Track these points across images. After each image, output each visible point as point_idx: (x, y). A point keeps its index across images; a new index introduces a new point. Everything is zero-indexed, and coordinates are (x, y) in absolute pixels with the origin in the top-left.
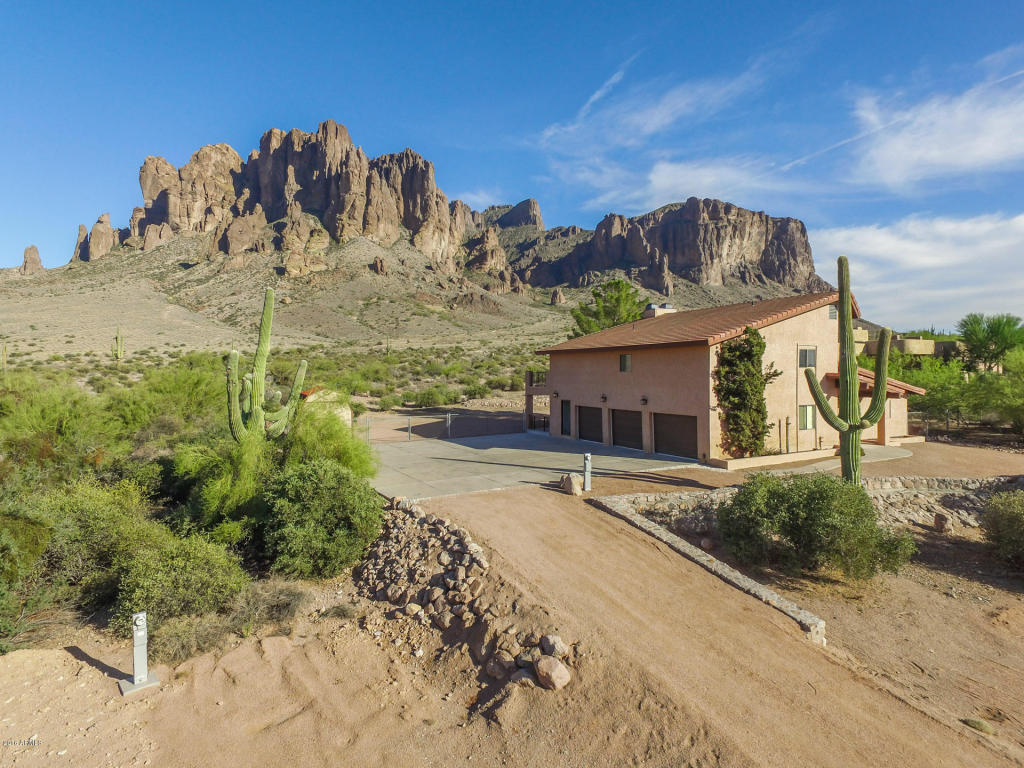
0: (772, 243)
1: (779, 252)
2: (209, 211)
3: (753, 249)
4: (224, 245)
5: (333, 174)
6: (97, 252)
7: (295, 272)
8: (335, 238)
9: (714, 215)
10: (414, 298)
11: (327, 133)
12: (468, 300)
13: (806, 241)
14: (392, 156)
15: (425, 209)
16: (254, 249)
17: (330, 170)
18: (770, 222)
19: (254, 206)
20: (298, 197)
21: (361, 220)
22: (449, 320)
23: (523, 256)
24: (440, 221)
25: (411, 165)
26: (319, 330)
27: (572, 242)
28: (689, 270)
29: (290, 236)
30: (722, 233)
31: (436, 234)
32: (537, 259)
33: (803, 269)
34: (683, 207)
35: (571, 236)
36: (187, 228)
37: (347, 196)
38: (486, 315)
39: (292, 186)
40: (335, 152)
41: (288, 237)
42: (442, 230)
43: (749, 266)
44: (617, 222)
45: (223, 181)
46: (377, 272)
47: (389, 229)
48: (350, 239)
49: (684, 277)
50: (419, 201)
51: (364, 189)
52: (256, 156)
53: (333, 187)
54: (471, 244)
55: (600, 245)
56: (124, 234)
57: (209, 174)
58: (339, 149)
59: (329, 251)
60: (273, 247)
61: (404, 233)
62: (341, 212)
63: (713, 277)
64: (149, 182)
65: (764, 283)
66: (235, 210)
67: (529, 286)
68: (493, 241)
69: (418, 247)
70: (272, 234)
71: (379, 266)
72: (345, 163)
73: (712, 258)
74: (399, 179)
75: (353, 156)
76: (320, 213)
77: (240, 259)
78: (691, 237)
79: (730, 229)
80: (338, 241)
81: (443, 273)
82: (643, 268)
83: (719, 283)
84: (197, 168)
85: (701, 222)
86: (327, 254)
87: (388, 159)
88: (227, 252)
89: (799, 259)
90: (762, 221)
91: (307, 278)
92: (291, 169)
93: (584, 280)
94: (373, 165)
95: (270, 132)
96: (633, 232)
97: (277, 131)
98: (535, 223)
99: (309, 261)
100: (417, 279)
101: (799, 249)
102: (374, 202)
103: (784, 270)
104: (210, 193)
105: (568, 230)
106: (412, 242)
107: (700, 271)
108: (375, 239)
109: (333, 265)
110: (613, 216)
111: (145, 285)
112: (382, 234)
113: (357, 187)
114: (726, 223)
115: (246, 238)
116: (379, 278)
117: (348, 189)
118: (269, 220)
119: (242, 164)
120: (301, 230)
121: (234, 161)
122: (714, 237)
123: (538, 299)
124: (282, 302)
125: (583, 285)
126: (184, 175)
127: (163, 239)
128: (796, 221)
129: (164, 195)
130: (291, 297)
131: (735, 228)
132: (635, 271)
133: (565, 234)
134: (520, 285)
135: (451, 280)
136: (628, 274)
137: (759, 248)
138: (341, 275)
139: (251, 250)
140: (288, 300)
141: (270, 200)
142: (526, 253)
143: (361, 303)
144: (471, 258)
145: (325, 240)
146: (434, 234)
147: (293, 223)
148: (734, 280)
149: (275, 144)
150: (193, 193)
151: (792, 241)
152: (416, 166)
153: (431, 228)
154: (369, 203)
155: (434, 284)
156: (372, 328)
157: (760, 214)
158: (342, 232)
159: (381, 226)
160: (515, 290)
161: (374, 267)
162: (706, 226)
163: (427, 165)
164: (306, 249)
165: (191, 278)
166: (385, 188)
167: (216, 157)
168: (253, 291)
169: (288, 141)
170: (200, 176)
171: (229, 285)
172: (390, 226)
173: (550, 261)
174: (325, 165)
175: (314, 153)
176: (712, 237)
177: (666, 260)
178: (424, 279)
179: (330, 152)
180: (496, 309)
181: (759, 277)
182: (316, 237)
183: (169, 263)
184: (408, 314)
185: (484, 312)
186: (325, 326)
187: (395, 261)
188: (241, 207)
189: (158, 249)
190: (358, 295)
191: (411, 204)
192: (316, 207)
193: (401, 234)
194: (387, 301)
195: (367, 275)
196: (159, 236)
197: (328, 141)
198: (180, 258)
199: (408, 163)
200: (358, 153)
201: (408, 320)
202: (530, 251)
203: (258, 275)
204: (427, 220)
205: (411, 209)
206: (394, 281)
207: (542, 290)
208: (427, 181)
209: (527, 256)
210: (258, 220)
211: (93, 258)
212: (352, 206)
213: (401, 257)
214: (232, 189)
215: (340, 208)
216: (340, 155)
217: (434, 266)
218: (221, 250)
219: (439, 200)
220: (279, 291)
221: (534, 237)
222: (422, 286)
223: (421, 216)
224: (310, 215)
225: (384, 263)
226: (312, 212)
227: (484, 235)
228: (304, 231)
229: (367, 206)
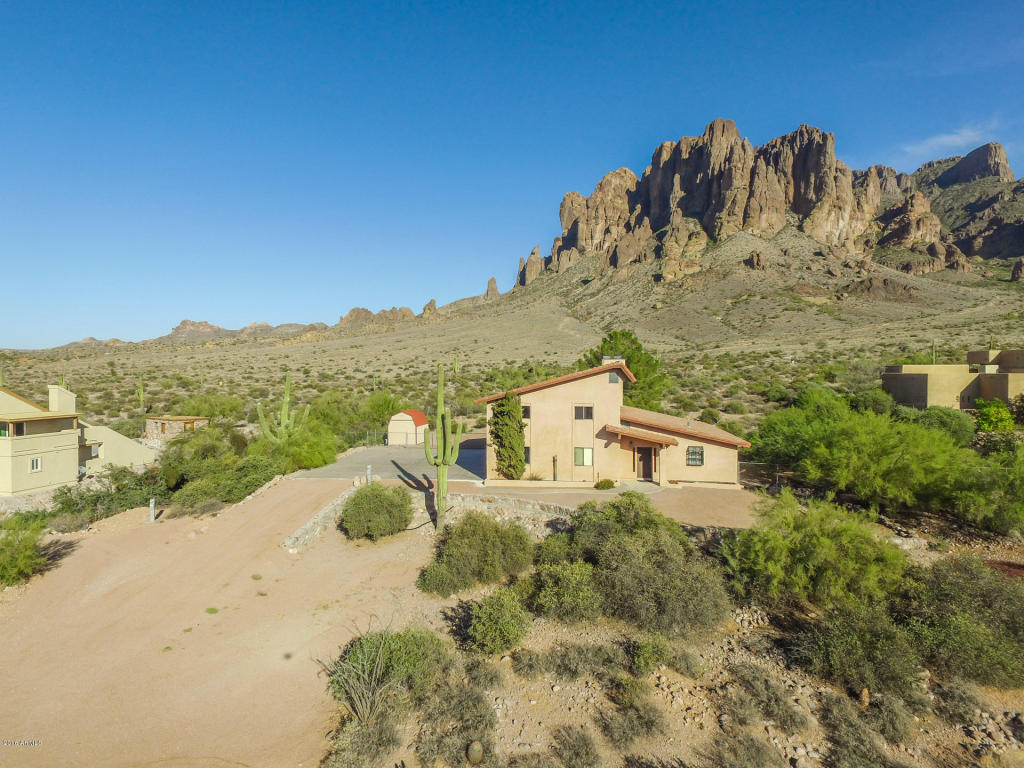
2: (607, 231)
4: (614, 261)
5: (716, 173)
6: (530, 277)
7: (670, 277)
8: (713, 238)
10: (792, 290)
11: (713, 133)
12: (866, 286)
14: (784, 138)
15: (820, 188)
16: (637, 261)
17: (713, 169)
19: (642, 219)
20: (679, 205)
21: (741, 215)
22: (831, 313)
23: (973, 219)
24: (838, 199)
25: (806, 141)
29: (669, 243)
31: (833, 214)
32: (996, 221)
36: (590, 250)
37: (729, 192)
39: (678, 193)
41: (667, 244)
42: (840, 208)
45: (620, 202)
46: (752, 267)
47: (773, 218)
48: (728, 236)
50: (812, 180)
51: (747, 182)
52: (648, 173)
53: (715, 186)
54: (887, 216)
56: (548, 261)
57: (609, 198)
58: (724, 146)
59: (706, 250)
60: (653, 256)
61: (791, 220)
62: (721, 211)
64: (566, 215)
66: (628, 227)
67: (978, 259)
68: (921, 206)
69: (808, 231)
70: (655, 243)
71: (755, 260)
72: (728, 159)
74: (790, 161)
75: (738, 150)
76: (700, 216)
77: (624, 271)
80: (715, 241)
81: (838, 258)
84: (600, 195)
86: (703, 255)
87: (779, 142)
88: (616, 267)
91: (680, 282)
92: (677, 177)
94: (760, 154)
95: (662, 146)
97: (667, 144)
98: (997, 173)
99: (684, 265)
100: (800, 269)
102: (757, 193)
104: (610, 215)
106: (800, 228)
108: (756, 232)
109: (707, 266)
111: (555, 301)
112: (764, 225)
113: (740, 181)
115: (632, 251)
116: (754, 273)
117: (729, 185)
118: (654, 231)
119: (638, 182)
120: (679, 235)
121: (630, 182)
123: (990, 274)
124: (654, 307)
126: (590, 205)
127: (572, 261)
129: (575, 224)
130: (664, 302)
134: (962, 259)
135: (847, 265)
138: (713, 275)
139: (635, 261)
140: (659, 305)
141: (657, 211)
142: (979, 214)
143: (729, 302)
144: (886, 233)
145: (703, 240)
146: (829, 213)
147: (673, 229)
149: (665, 156)
150: (596, 218)
152: (811, 141)
154: (751, 194)
155: (821, 272)
156: (734, 328)
158: (720, 230)
159: (764, 216)
160: (951, 266)
161: (749, 263)
163: (824, 137)
164: (683, 253)
165: (587, 292)
166: (772, 175)
167: (616, 181)
168: (632, 299)
169: (677, 151)
170: (602, 201)
171: (614, 295)
172: (774, 215)
174: (709, 165)
175: (701, 153)
178: (809, 268)
179: (715, 151)
180: (907, 294)
182: (693, 239)
183: (574, 281)
184: (780, 309)
185: (887, 299)
186: (685, 329)
187: (777, 252)
188: (632, 223)
189: (568, 270)
190: (728, 293)
191: (803, 186)
192: (698, 210)
193: (787, 221)
194: (758, 298)
195: (742, 272)
196: (569, 260)
197: (714, 140)
198: (582, 275)
199: (802, 141)
200: (743, 146)
201: (777, 317)
202: (986, 211)
203: (638, 285)
204: (821, 200)
205: (802, 191)
206: (772, 275)
207: (1001, 261)
208: (825, 156)
209: (981, 218)
210: (645, 232)
211: (528, 282)
212: (733, 201)
213: (784, 247)
214: (627, 207)
215: (720, 206)
216: (724, 152)
217: (825, 251)
218: (611, 265)
219: (839, 174)
220: (653, 297)
221: (992, 192)
222: (806, 276)
223: (814, 197)
224: (691, 219)
225: (761, 257)
226: (692, 215)
227: (907, 201)
228: (683, 236)
229: (749, 198)
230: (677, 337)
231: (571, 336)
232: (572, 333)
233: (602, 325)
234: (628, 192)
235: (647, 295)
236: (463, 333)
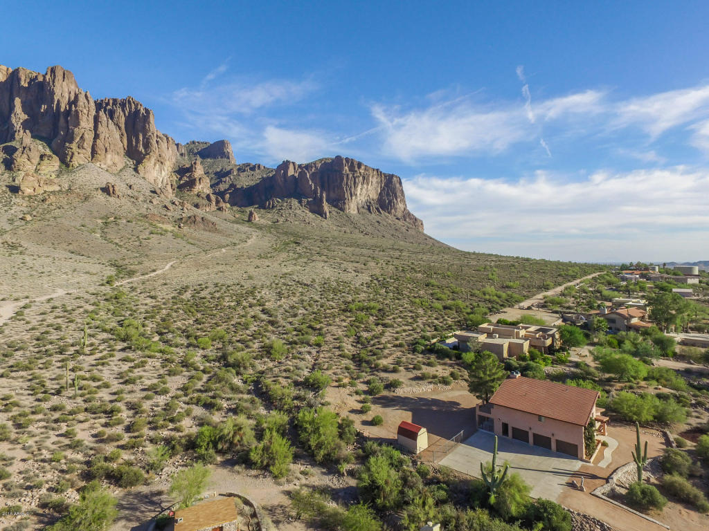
0: (384, 189)
1: (388, 195)
3: (374, 192)
5: (62, 110)
7: (29, 191)
8: (65, 162)
9: (352, 169)
10: (147, 218)
11: (54, 75)
12: (192, 220)
13: (402, 190)
14: (115, 100)
15: (147, 145)
17: (58, 106)
18: (383, 176)
20: (26, 125)
21: (90, 150)
22: (182, 238)
23: (221, 181)
24: (160, 156)
25: (133, 109)
26: (71, 247)
27: (258, 176)
28: (338, 202)
29: (20, 159)
30: (357, 180)
31: (157, 166)
32: (232, 186)
33: (401, 206)
34: (333, 160)
35: (257, 171)
37: (76, 130)
38: (208, 233)
40: (63, 92)
41: (18, 159)
42: (162, 163)
43: (372, 202)
44: (291, 167)
46: (109, 194)
47: (115, 158)
48: (81, 165)
49: (336, 206)
50: (141, 138)
51: (92, 125)
53: (62, 120)
54: (181, 171)
55: (280, 180)
58: (66, 90)
59: (60, 172)
60: (3, 167)
61: (128, 162)
62: (71, 142)
63: (352, 208)
65: (380, 213)
67: (228, 205)
68: (199, 171)
69: (142, 174)
70: (1, 156)
71: (111, 190)
72: (73, 103)
73: (351, 196)
74: (123, 120)
75: (82, 99)
76: (48, 141)
78: (339, 181)
79: (361, 178)
80: (68, 166)
81: (166, 197)
82: (310, 200)
83: (356, 212)
85: (344, 172)
86: (58, 176)
87: (111, 102)
89: (399, 200)
90: (378, 175)
91: (41, 197)
92: (18, 101)
93: (269, 204)
94: (99, 106)
96: (302, 174)
98: (228, 158)
99: (42, 182)
100: (145, 201)
101: (399, 194)
102: (102, 137)
103: (391, 206)
105: (254, 166)
106: (136, 170)
107: (345, 203)
108: (103, 166)
109: (66, 186)
110: (288, 162)
113: (86, 124)
114: (359, 174)
116: (112, 199)
117: (77, 124)
120: (32, 154)
122: (352, 183)
123: (237, 216)
124: (24, 219)
125: (269, 208)
128: (396, 177)
130: (30, 214)
131: (364, 178)
132: (305, 201)
133: (253, 169)
134: (222, 204)
135: (173, 203)
136: (300, 202)
137: (377, 191)
138: (75, 196)
140: (29, 218)
142: (224, 179)
143: (100, 221)
144: (182, 182)
145: (56, 163)
146: (155, 164)
147: (24, 148)
148: (364, 211)
151: (395, 189)
152: (137, 112)
153: (153, 160)
154: (96, 136)
155: (160, 206)
157: (377, 170)
158: (71, 158)
159: (109, 156)
160: (220, 209)
161: (106, 190)
162: (348, 175)
163: (148, 112)
164: (37, 171)
166: (112, 126)
169: (14, 77)
172: (116, 156)
173: (242, 187)
174: (52, 101)
176: (351, 183)
177: (324, 195)
178: (151, 202)
179: (58, 91)
181: (377, 209)
182: (46, 161)
184: (147, 232)
185: (205, 230)
186: (75, 244)
187: (124, 185)
190: (96, 214)
191: (134, 140)
192: (44, 135)
193: (126, 163)
194: (124, 221)
195: (101, 197)
197: (56, 83)
199: (130, 108)
200: (86, 96)
201: (148, 238)
202: (227, 178)
204: (148, 154)
205: (134, 143)
206: (126, 204)
207: (239, 209)
208: (149, 124)
209: (225, 182)
212: (82, 137)
213: (128, 182)
215: (69, 138)
216: (68, 96)
217: (158, 191)
219: (158, 139)
220: (16, 208)
221: (228, 168)
222: (151, 208)
223: (143, 150)
224: (38, 141)
225: (116, 188)
226: (41, 139)
227: (192, 166)
228: (35, 156)
229: (95, 139)
235: (8, 206)
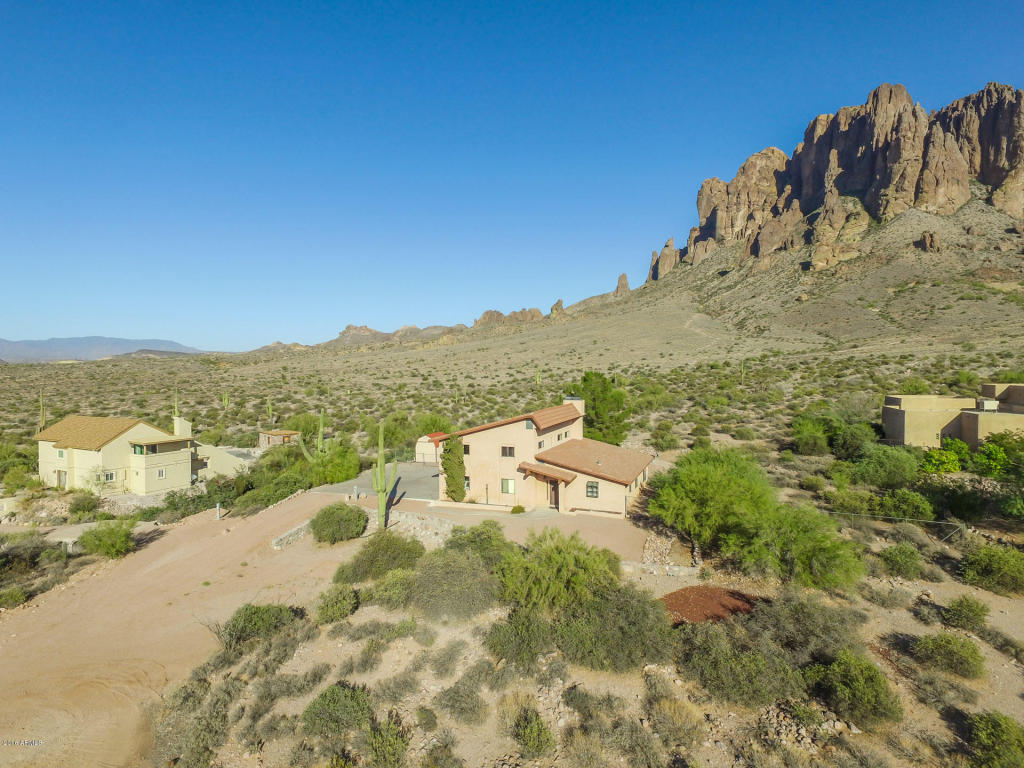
2: (751, 217)
4: (755, 250)
5: (880, 145)
6: (663, 272)
7: (820, 265)
8: (876, 218)
10: (973, 276)
11: (877, 100)
16: (784, 248)
17: (877, 141)
19: (791, 202)
20: (838, 181)
21: (912, 190)
22: (1020, 302)
29: (822, 227)
36: (730, 239)
37: (896, 166)
39: (834, 169)
41: (818, 228)
46: (924, 249)
47: (953, 192)
48: (896, 215)
51: (919, 153)
52: (800, 150)
53: (880, 159)
56: (684, 252)
57: (753, 182)
58: (891, 114)
59: (868, 232)
60: (803, 241)
61: (978, 192)
62: (886, 186)
64: (704, 203)
66: (775, 211)
69: (998, 205)
70: (805, 227)
71: (928, 242)
72: (896, 129)
74: (976, 125)
75: (908, 118)
76: (861, 194)
77: (767, 261)
80: (879, 221)
84: (743, 179)
86: (863, 238)
88: (757, 256)
91: (833, 270)
92: (834, 154)
95: (816, 120)
97: (823, 117)
99: (837, 251)
100: (986, 249)
102: (932, 164)
104: (753, 199)
106: (989, 201)
108: (931, 209)
109: (868, 250)
111: (685, 297)
112: (941, 199)
113: (911, 152)
115: (776, 238)
116: (925, 256)
117: (897, 157)
118: (804, 215)
119: (788, 160)
120: (834, 218)
121: (778, 162)
124: (799, 299)
126: (731, 190)
127: (708, 252)
129: (714, 212)
130: (811, 293)
138: (874, 260)
139: (780, 249)
140: (805, 297)
141: (810, 191)
143: (891, 291)
145: (865, 220)
147: (827, 211)
149: (820, 131)
150: (738, 204)
152: (1001, 101)
154: (925, 165)
156: (893, 321)
158: (885, 209)
159: (941, 190)
161: (920, 244)
163: (1018, 95)
164: (839, 237)
165: (723, 285)
166: (952, 143)
167: (761, 163)
168: (773, 291)
169: (834, 123)
170: (745, 186)
171: (753, 287)
172: (955, 187)
174: (873, 137)
175: (863, 125)
178: (997, 248)
179: (879, 120)
182: (852, 221)
183: (711, 273)
187: (957, 230)
188: (781, 206)
189: (703, 262)
190: (890, 281)
191: (992, 152)
192: (859, 187)
193: (972, 193)
194: (928, 286)
195: (910, 256)
196: (704, 252)
197: (879, 109)
198: (719, 267)
200: (914, 112)
201: (948, 307)
203: (782, 274)
204: (1014, 168)
205: (992, 158)
206: (949, 258)
210: (794, 217)
211: (660, 277)
212: (902, 176)
213: (967, 224)
214: (775, 189)
215: (886, 181)
216: (892, 120)
217: (1020, 227)
218: (751, 254)
220: (799, 288)
222: (993, 257)
223: (1007, 163)
224: (850, 198)
225: (936, 237)
226: (852, 193)
228: (839, 218)
229: (922, 170)
230: (820, 334)
231: (697, 334)
232: (698, 331)
233: (736, 320)
234: (776, 173)
235: (791, 288)
236: (584, 334)
